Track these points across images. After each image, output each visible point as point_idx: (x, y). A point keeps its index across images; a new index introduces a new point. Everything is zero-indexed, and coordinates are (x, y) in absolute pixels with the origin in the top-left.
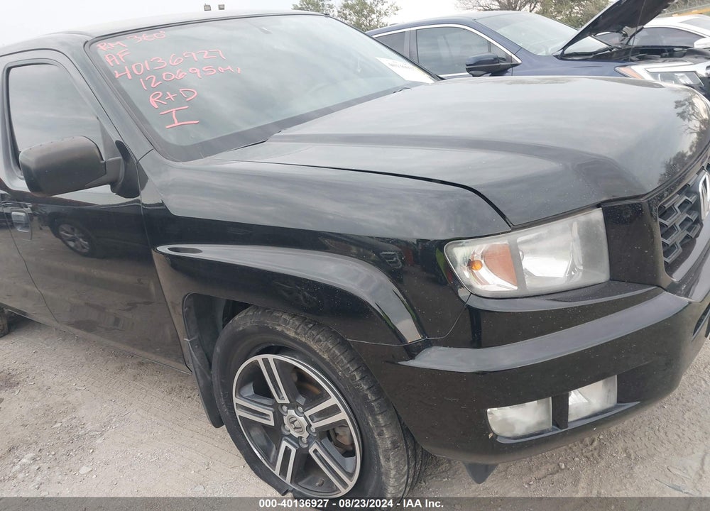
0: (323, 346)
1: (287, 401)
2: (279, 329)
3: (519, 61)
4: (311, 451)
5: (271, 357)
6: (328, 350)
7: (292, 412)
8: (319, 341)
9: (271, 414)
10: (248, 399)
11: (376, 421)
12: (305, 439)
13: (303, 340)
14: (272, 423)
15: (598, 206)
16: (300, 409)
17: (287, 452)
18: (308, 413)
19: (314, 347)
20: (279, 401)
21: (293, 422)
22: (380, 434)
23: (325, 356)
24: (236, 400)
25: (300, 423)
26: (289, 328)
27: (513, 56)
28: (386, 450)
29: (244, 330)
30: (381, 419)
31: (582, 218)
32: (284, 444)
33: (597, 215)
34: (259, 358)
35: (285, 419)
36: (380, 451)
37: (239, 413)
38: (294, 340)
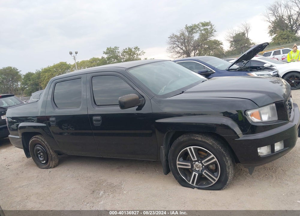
0: (210, 141)
1: (196, 159)
2: (196, 138)
3: (215, 72)
4: (203, 173)
5: (192, 147)
6: (212, 142)
7: (197, 163)
8: (208, 140)
9: (190, 164)
10: (182, 162)
11: (226, 159)
12: (200, 171)
13: (204, 140)
14: (190, 167)
15: (274, 103)
16: (200, 161)
17: (195, 175)
18: (203, 162)
19: (207, 142)
20: (193, 160)
21: (197, 166)
22: (227, 162)
23: (211, 144)
24: (178, 162)
25: (200, 165)
26: (199, 138)
27: (213, 70)
28: (229, 166)
29: (183, 141)
30: (227, 158)
31: (271, 105)
32: (194, 173)
33: (274, 105)
34: (188, 148)
35: (194, 166)
36: (227, 167)
37: (178, 166)
38: (201, 141)
